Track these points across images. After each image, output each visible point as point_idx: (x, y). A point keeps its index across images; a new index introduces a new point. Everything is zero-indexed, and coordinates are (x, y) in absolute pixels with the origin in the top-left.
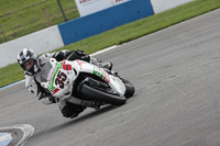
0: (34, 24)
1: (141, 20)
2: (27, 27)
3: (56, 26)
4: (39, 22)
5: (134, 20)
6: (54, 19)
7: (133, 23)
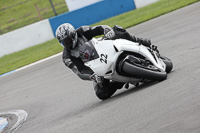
0: (27, 19)
1: (124, 14)
2: (21, 21)
3: (47, 21)
4: (32, 16)
5: (118, 14)
6: (45, 14)
7: (117, 17)
